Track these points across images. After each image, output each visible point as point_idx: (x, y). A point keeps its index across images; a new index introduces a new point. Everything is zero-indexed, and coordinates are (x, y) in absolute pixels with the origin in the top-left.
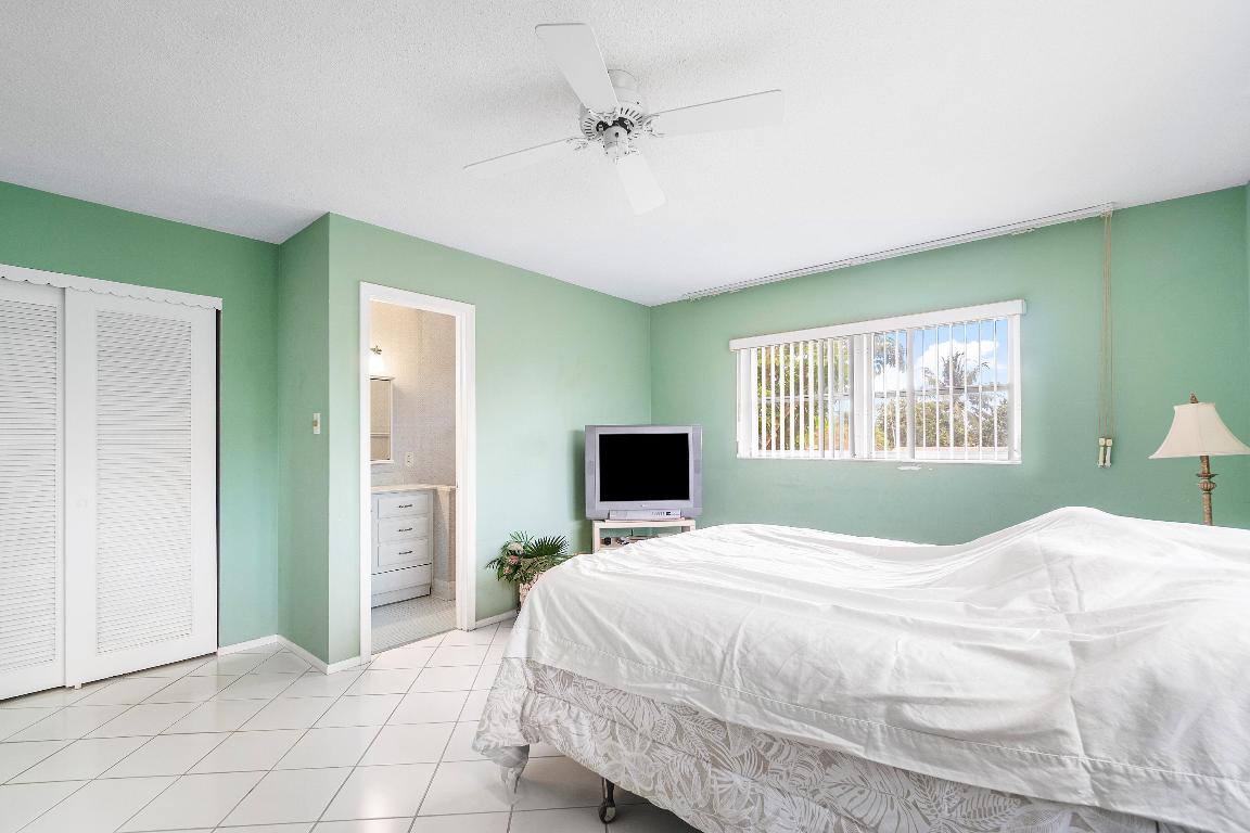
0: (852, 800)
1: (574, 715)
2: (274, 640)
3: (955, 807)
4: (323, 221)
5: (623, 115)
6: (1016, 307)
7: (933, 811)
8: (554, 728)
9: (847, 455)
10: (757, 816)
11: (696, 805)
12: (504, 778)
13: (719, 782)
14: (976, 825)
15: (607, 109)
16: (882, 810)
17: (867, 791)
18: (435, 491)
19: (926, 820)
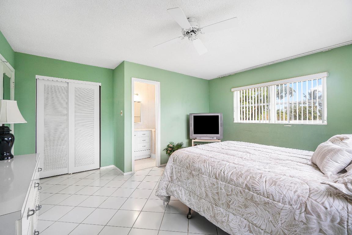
0: (253, 218)
1: (180, 189)
2: (113, 166)
3: (283, 223)
4: (123, 63)
5: (193, 29)
6: (325, 74)
7: (276, 224)
8: (175, 192)
9: (267, 122)
10: (226, 220)
11: (211, 216)
12: (164, 204)
13: (217, 210)
14: (289, 229)
15: (188, 28)
16: (261, 222)
17: (257, 216)
18: (151, 130)
19: (274, 226)
